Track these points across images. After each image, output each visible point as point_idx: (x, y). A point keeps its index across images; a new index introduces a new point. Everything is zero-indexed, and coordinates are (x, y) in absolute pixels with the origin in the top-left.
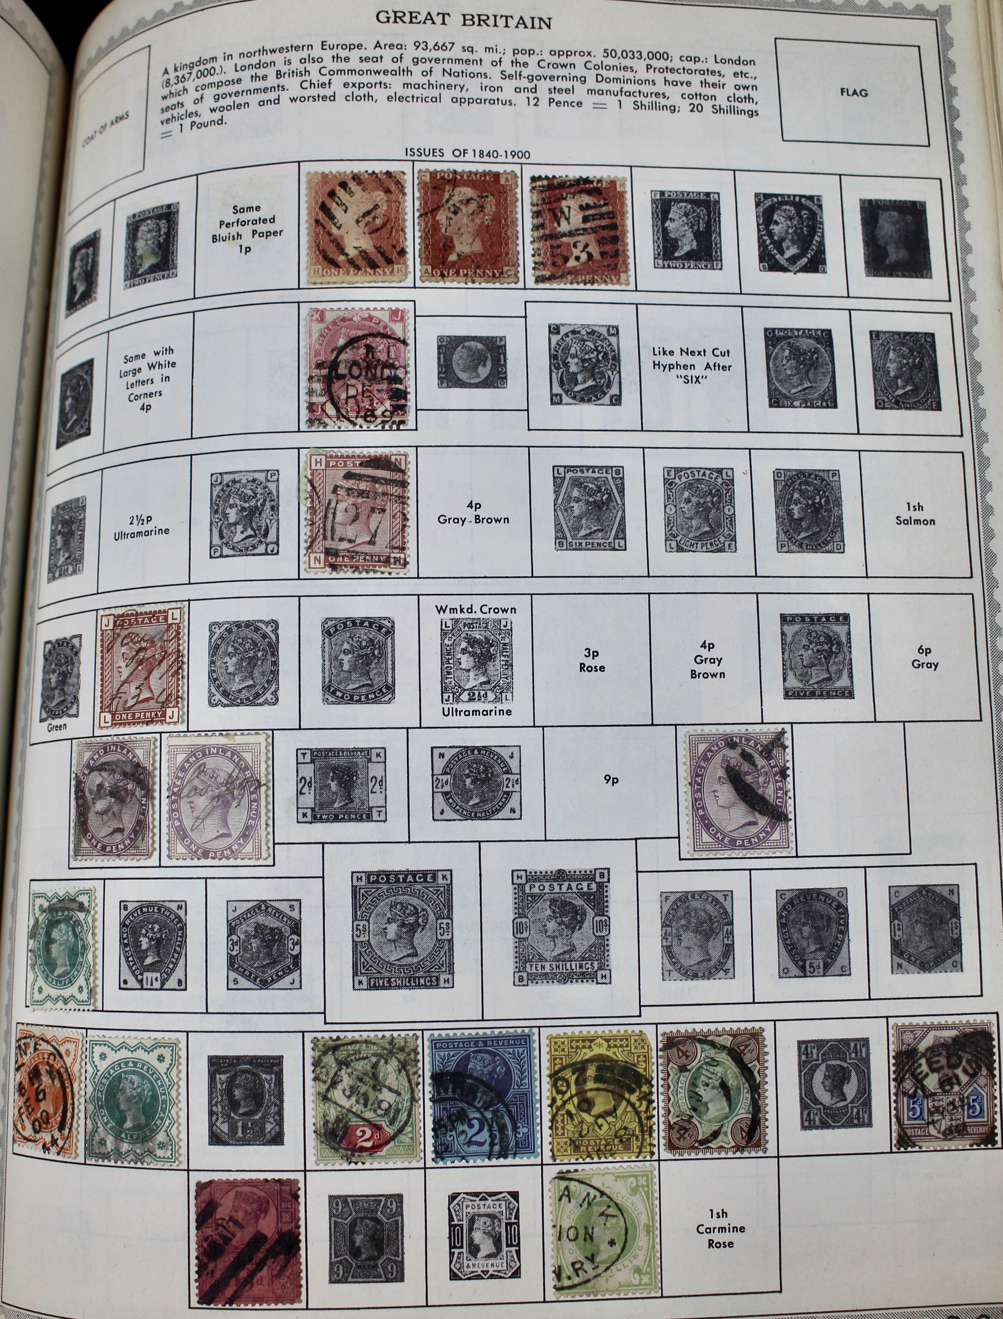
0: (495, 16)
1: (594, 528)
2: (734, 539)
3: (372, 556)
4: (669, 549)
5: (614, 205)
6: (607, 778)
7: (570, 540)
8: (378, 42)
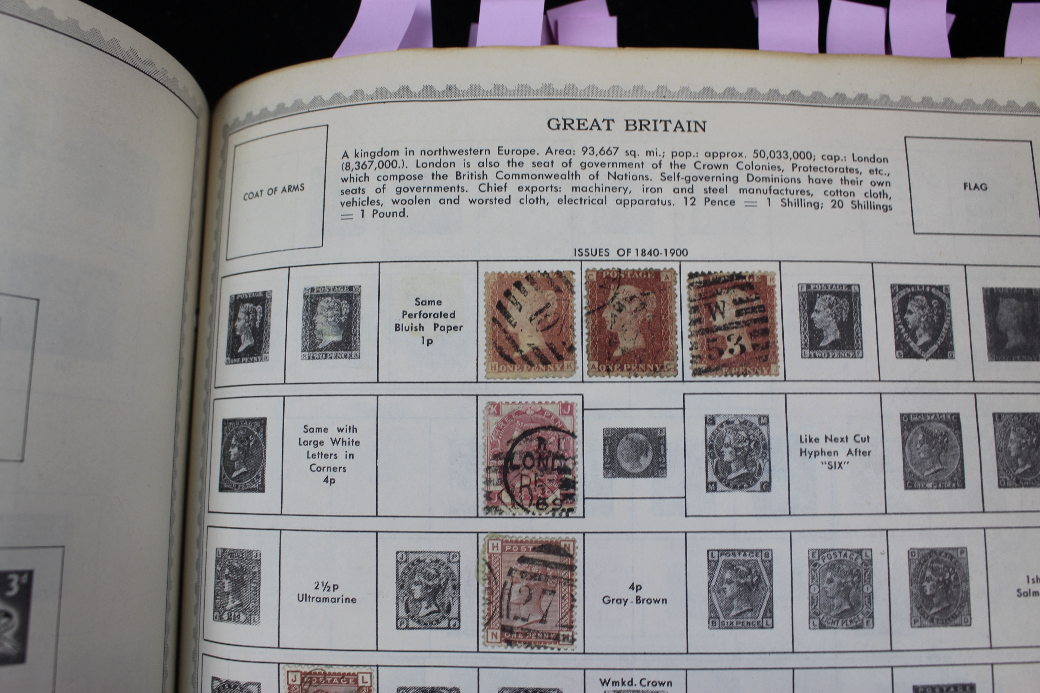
0: (655, 121)
1: (744, 608)
2: (872, 616)
3: (543, 634)
4: (812, 626)
5: (765, 299)
7: (722, 619)
8: (549, 148)
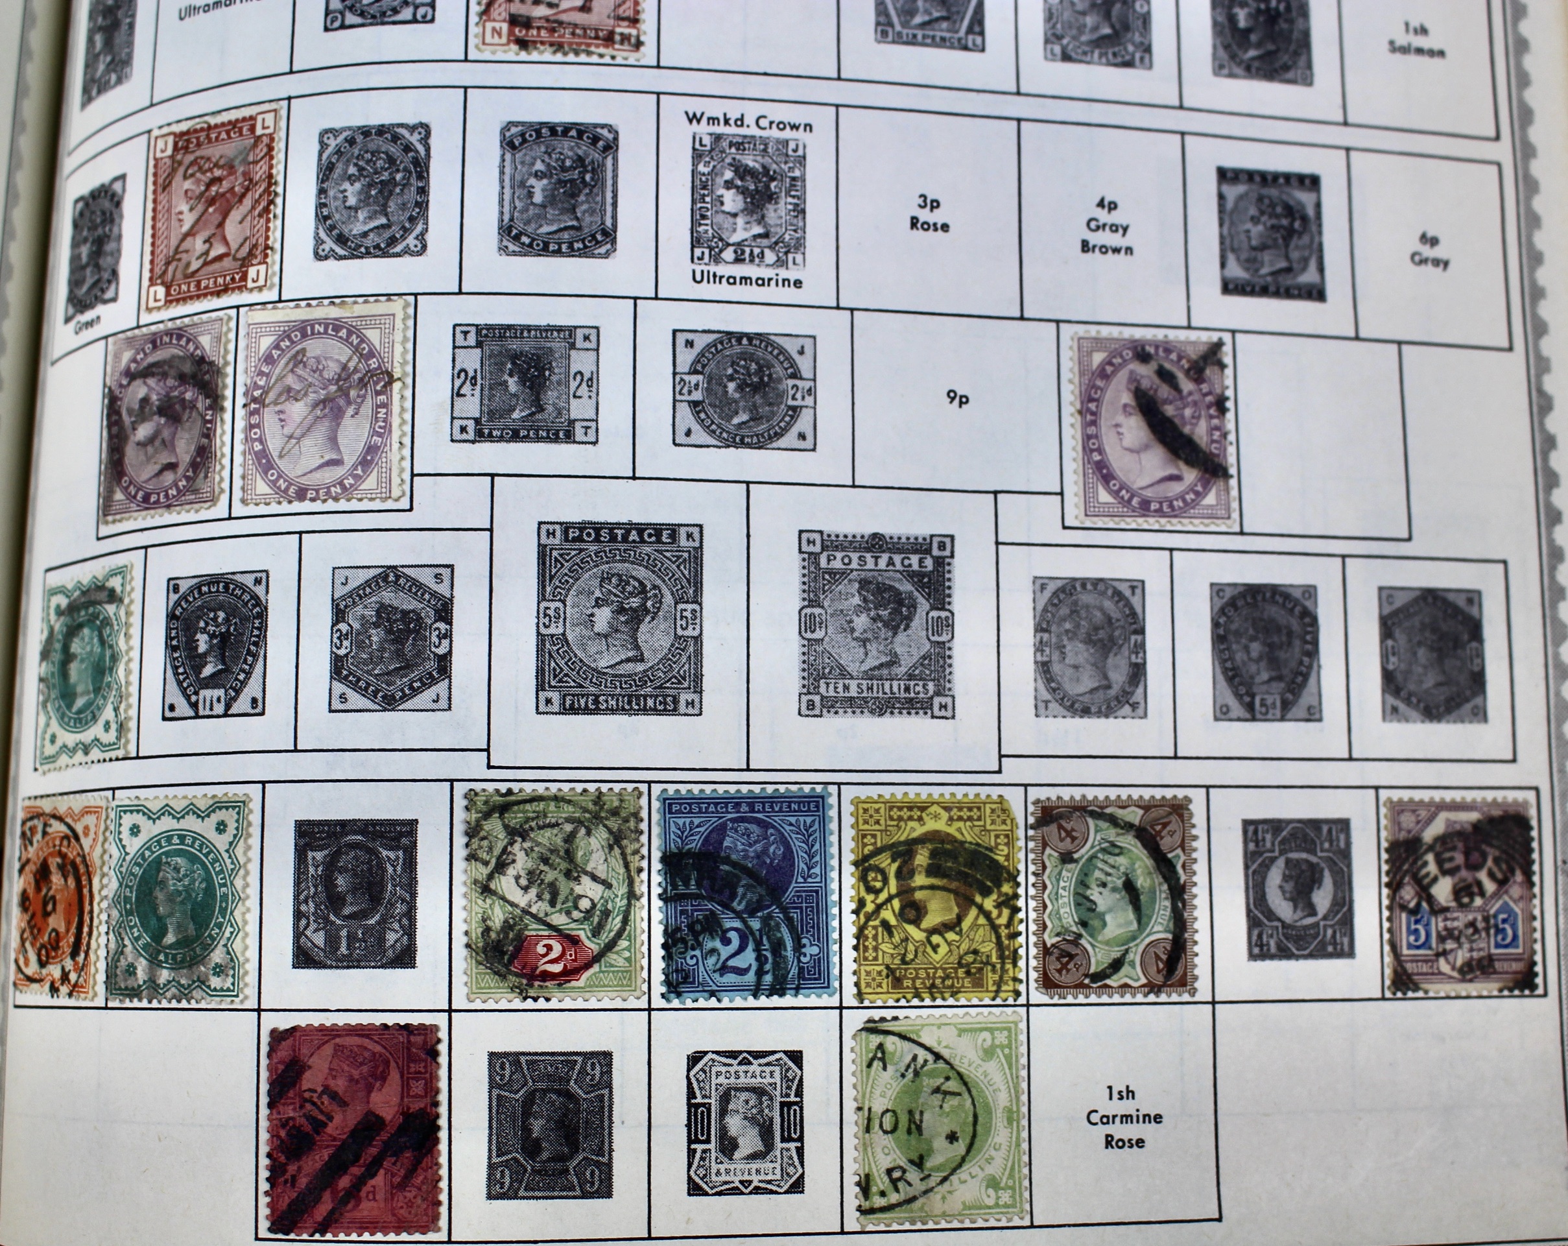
1: (936, 14)
2: (1148, 49)
3: (585, 29)
4: (1049, 56)
6: (952, 395)
7: (898, 28)
